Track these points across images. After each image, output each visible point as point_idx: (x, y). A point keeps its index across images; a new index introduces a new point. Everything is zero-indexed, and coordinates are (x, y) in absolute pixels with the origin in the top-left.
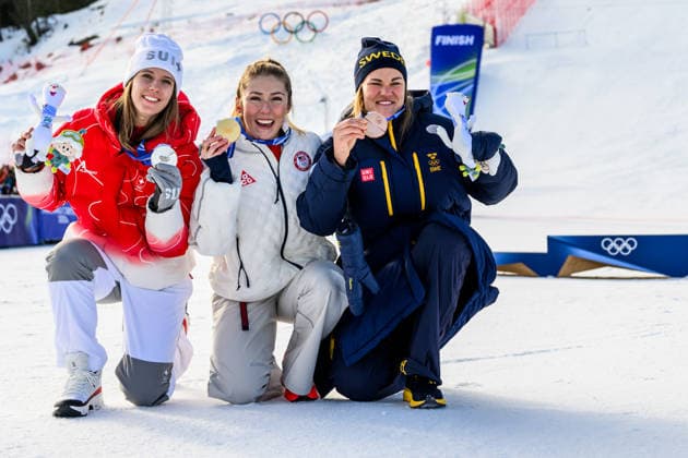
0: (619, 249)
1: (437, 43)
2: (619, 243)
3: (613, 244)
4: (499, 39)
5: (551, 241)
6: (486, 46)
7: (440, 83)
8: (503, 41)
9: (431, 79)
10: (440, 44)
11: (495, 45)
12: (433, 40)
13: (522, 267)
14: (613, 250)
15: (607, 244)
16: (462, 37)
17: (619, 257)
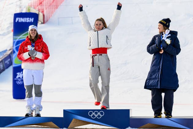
0: (96, 116)
1: (16, 21)
2: (96, 113)
3: (94, 114)
4: (46, 20)
5: (65, 112)
6: (39, 23)
7: (17, 40)
8: (47, 21)
9: (13, 38)
10: (18, 21)
11: (44, 23)
12: (15, 19)
13: (52, 123)
14: (94, 116)
15: (91, 113)
16: (28, 19)
17: (96, 119)
